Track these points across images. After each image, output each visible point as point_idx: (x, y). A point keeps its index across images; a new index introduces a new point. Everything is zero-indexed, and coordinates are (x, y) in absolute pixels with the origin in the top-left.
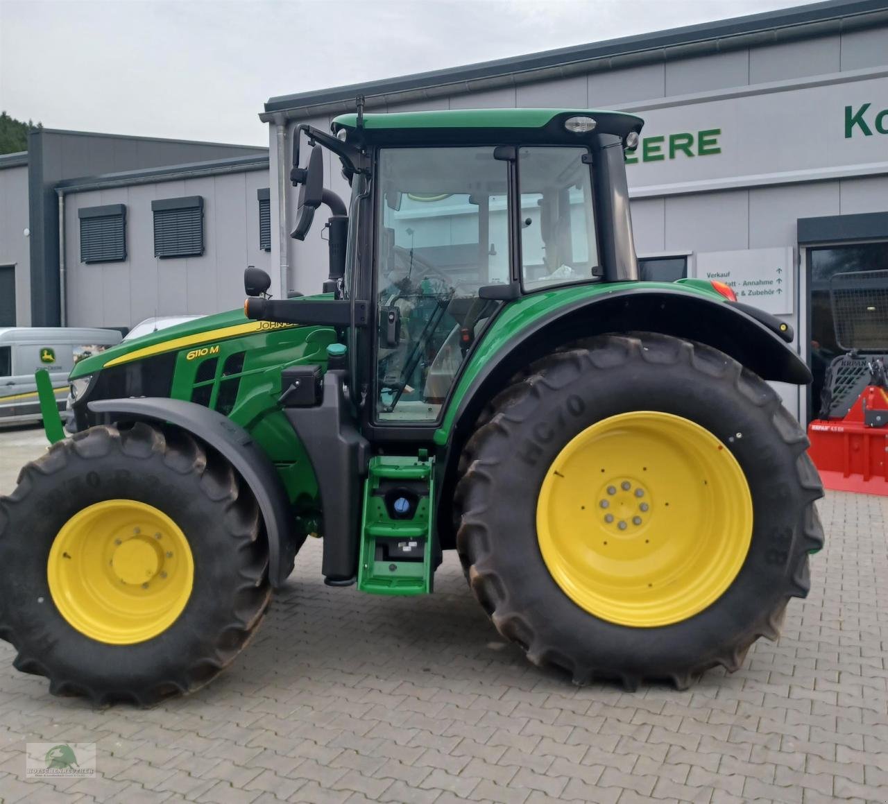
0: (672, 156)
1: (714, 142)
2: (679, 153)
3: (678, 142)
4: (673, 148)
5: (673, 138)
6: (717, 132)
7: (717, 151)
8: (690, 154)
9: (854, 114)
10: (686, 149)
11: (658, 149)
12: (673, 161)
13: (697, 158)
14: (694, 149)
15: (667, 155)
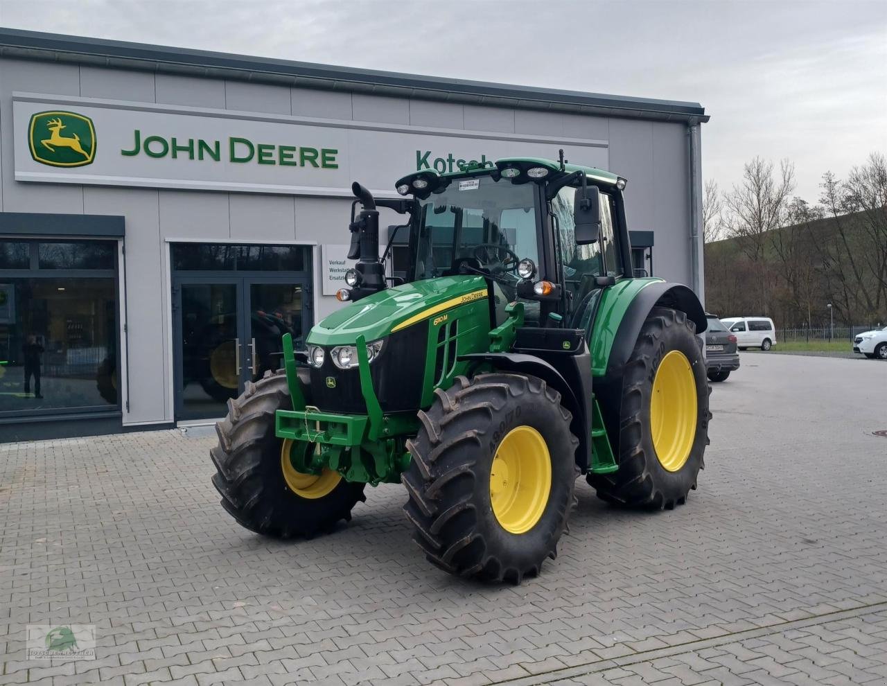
0: (303, 165)
1: (333, 159)
2: (307, 163)
3: (306, 154)
4: (303, 158)
5: (303, 150)
6: (335, 152)
7: (336, 167)
8: (316, 165)
9: (422, 157)
10: (312, 160)
11: (291, 156)
12: (303, 168)
13: (321, 170)
14: (319, 161)
15: (298, 163)
